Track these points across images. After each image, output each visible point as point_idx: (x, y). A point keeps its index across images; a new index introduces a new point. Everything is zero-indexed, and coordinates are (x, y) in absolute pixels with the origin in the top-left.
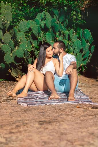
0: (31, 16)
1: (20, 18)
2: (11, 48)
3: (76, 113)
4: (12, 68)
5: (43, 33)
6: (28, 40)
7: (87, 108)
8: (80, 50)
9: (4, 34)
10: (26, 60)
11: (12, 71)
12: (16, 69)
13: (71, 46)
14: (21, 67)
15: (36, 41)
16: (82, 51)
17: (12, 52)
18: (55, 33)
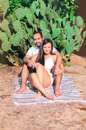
0: (27, 3)
1: (17, 4)
2: (8, 36)
3: (65, 118)
4: (9, 54)
5: (38, 21)
6: (23, 29)
7: (76, 109)
8: (72, 37)
9: (2, 22)
10: (22, 48)
11: (9, 57)
12: (13, 55)
13: (64, 33)
14: (17, 54)
15: (31, 29)
16: (75, 38)
17: (9, 41)
18: (49, 21)
